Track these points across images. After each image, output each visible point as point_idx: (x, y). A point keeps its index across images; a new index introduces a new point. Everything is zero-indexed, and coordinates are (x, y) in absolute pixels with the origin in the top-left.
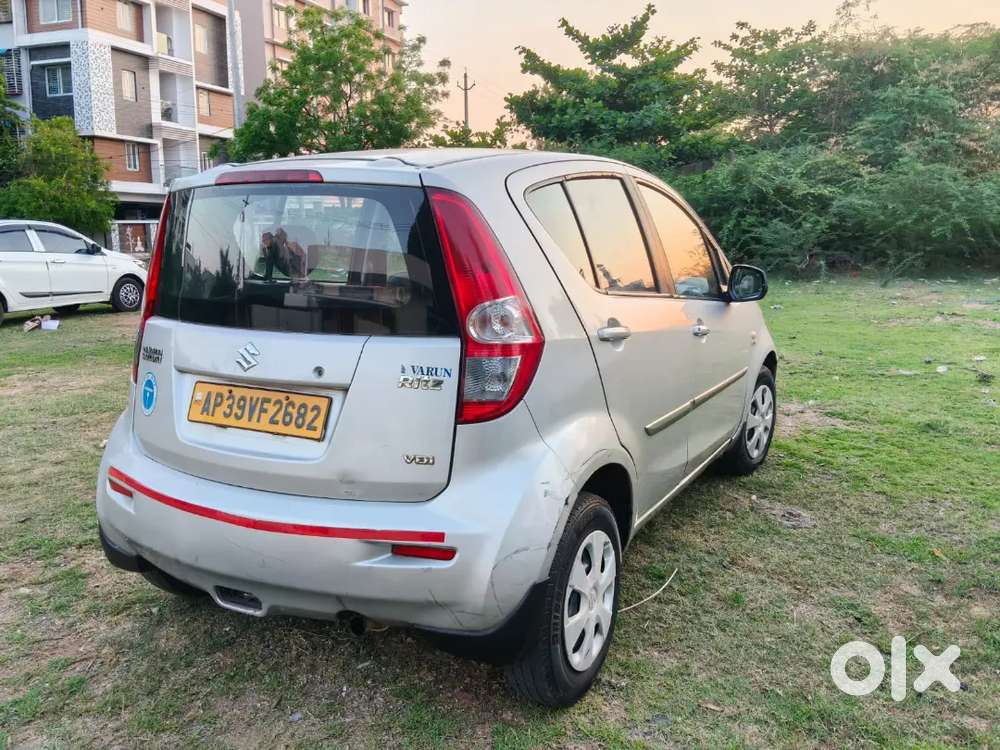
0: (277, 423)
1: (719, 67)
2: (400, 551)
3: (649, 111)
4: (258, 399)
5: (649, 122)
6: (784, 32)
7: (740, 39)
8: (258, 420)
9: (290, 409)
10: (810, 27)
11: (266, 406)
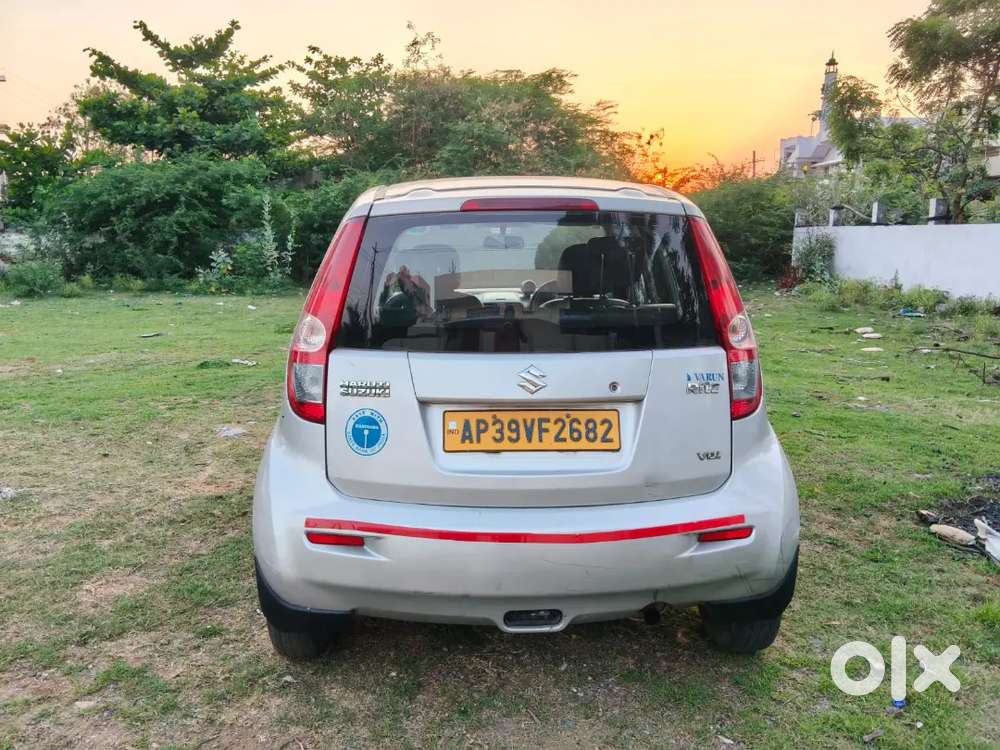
0: (564, 440)
1: (295, 87)
2: (705, 539)
3: (247, 125)
4: (533, 421)
5: (247, 136)
6: (352, 61)
7: (314, 62)
8: (541, 440)
9: (575, 425)
10: (379, 59)
11: (544, 425)
